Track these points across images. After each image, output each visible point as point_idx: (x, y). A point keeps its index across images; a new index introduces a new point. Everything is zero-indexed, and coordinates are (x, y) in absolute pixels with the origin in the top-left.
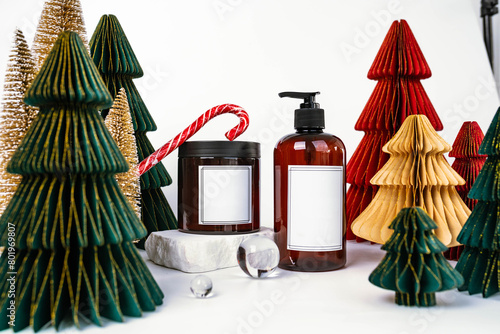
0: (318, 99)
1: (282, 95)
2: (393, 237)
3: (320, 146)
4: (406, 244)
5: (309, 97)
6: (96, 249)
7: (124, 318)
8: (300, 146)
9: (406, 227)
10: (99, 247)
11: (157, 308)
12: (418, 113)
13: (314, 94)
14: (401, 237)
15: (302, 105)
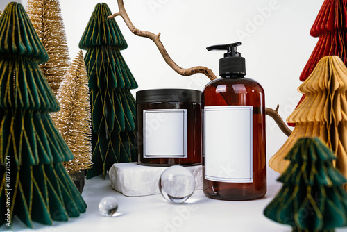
0: (239, 49)
1: (210, 49)
2: (289, 169)
3: (240, 89)
4: (305, 176)
5: (231, 48)
6: (31, 168)
7: (53, 222)
8: (221, 89)
9: (305, 157)
10: (34, 166)
11: (81, 215)
12: (331, 55)
13: (235, 45)
14: (299, 169)
15: (225, 55)
